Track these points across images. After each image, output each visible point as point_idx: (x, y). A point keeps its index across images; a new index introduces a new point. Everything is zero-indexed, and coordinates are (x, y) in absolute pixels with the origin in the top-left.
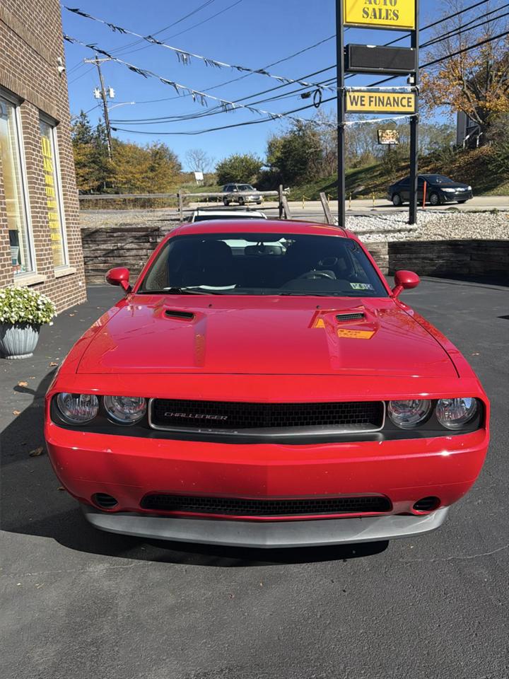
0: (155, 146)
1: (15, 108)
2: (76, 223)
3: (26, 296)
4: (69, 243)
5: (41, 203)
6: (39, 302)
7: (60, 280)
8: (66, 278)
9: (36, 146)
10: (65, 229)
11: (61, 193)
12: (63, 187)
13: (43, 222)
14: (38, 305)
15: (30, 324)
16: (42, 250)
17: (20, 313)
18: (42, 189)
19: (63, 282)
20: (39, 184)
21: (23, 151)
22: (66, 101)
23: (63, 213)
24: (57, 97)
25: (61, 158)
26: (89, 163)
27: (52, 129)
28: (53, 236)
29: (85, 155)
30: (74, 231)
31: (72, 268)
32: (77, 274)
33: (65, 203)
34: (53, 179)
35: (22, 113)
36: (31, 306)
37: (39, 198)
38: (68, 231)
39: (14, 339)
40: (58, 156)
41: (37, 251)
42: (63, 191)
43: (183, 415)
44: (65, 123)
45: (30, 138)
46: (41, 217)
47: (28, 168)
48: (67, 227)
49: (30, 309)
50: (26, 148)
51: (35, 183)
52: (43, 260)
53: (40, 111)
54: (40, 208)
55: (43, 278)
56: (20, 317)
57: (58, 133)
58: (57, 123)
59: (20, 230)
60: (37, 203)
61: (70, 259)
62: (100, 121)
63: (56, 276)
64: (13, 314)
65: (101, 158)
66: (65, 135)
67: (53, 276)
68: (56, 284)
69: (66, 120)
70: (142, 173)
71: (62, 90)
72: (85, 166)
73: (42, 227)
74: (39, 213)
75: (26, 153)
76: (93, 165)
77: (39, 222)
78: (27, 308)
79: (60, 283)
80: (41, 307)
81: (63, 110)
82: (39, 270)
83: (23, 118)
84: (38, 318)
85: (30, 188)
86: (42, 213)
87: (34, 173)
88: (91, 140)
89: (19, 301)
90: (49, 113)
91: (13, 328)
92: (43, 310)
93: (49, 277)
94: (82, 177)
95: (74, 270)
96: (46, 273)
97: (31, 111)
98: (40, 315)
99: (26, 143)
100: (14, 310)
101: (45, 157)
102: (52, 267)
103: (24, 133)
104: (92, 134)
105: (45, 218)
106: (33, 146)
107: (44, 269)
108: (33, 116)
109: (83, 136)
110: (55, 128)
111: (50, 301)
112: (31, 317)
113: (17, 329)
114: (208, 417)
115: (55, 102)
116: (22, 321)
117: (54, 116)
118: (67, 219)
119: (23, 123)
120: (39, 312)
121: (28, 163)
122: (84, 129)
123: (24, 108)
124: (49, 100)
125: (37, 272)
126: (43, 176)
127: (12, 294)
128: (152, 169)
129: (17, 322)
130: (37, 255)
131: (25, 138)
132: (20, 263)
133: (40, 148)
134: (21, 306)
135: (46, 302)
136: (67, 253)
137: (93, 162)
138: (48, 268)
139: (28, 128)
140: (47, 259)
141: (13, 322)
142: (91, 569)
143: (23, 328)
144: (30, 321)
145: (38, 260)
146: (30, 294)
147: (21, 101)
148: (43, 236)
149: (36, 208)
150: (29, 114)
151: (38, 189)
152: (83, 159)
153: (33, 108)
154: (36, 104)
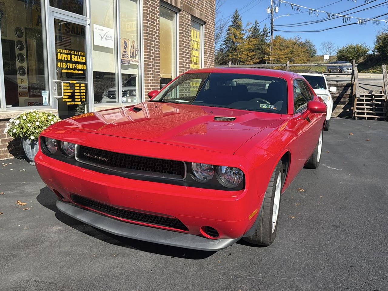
0: (295, 39)
1: (176, 14)
5: (186, 65)
9: (186, 34)
11: (203, 61)
12: (205, 57)
18: (187, 58)
20: (186, 55)
21: (178, 37)
22: (213, 11)
24: (206, 9)
25: (205, 42)
26: (256, 49)
27: (202, 26)
29: (253, 45)
33: (205, 66)
34: (199, 53)
35: (180, 17)
37: (185, 62)
42: (204, 60)
43: (90, 156)
44: (210, 23)
45: (182, 30)
47: (180, 46)
50: (180, 35)
51: (183, 54)
53: (192, 16)
54: (184, 67)
57: (205, 28)
58: (205, 23)
60: (183, 65)
62: (265, 26)
65: (262, 46)
66: (209, 29)
70: (284, 55)
71: (211, 5)
72: (253, 51)
74: (183, 70)
75: (180, 38)
76: (257, 51)
81: (210, 16)
83: (180, 19)
85: (180, 56)
87: (183, 49)
88: (259, 36)
90: (199, 17)
94: (251, 57)
97: (185, 16)
99: (180, 33)
103: (180, 27)
104: (260, 33)
106: (184, 34)
108: (186, 19)
109: (255, 34)
110: (204, 26)
114: (100, 158)
115: (204, 11)
117: (202, 18)
119: (180, 22)
121: (180, 44)
122: (255, 30)
123: (181, 14)
124: (200, 10)
126: (189, 51)
128: (292, 52)
131: (180, 30)
133: (189, 36)
137: (259, 49)
139: (182, 25)
147: (180, 10)
149: (182, 67)
150: (184, 18)
151: (184, 57)
152: (252, 47)
153: (187, 14)
154: (190, 12)
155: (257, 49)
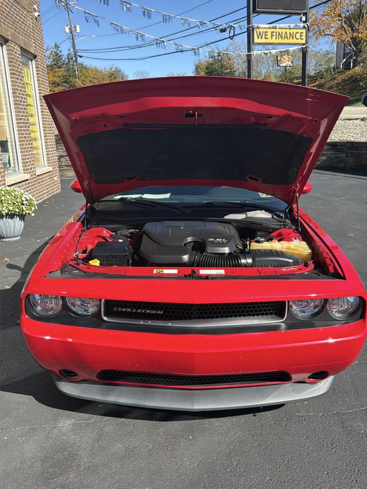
0: (110, 69)
1: (2, 47)
2: (51, 133)
3: (13, 194)
4: (46, 148)
5: (25, 120)
6: (23, 199)
7: (40, 177)
8: (45, 175)
9: (19, 76)
10: (43, 138)
11: (40, 111)
12: (41, 106)
13: (26, 134)
14: (23, 201)
15: (17, 215)
16: (26, 155)
17: (9, 207)
18: (25, 109)
19: (43, 178)
20: (23, 105)
21: (9, 80)
22: (42, 39)
23: (41, 126)
24: (34, 37)
25: (38, 84)
26: (62, 82)
27: (32, 61)
28: (35, 144)
29: (59, 77)
30: (50, 139)
31: (50, 167)
32: (53, 171)
33: (42, 118)
34: (34, 100)
35: (8, 50)
36: (17, 202)
37: (22, 116)
38: (45, 139)
39: (6, 226)
40: (36, 82)
41: (22, 156)
42: (41, 109)
43: (129, 310)
44: (41, 57)
45: (14, 70)
46: (24, 130)
47: (13, 93)
48: (45, 136)
49: (17, 204)
50: (11, 78)
51: (20, 105)
52: (27, 162)
53: (21, 48)
54: (24, 123)
55: (27, 176)
56: (9, 210)
57: (36, 64)
58: (35, 57)
59: (9, 140)
60: (21, 119)
61: (48, 160)
62: (69, 51)
63: (37, 174)
64: (4, 209)
65: (71, 79)
66: (41, 66)
67: (35, 174)
68: (38, 180)
69: (42, 54)
71: (38, 31)
72: (59, 85)
73: (25, 137)
74: (23, 127)
75: (12, 82)
76: (65, 84)
77: (23, 134)
78: (14, 204)
79: (40, 179)
80: (25, 202)
81: (39, 46)
82: (24, 170)
83: (8, 54)
84: (23, 211)
85: (15, 108)
86: (26, 127)
87: (18, 97)
88: (63, 65)
89: (8, 199)
90: (29, 50)
91: (5, 218)
92: (26, 205)
93: (32, 175)
95: (51, 169)
96: (30, 172)
97: (14, 49)
98: (24, 209)
99: (11, 74)
100: (4, 205)
101: (27, 83)
102: (34, 168)
103: (10, 66)
104: (64, 61)
105: (28, 130)
106: (17, 76)
107: (28, 169)
108: (16, 52)
109: (57, 62)
110: (34, 61)
111: (31, 198)
112: (17, 210)
113: (7, 219)
114: (148, 311)
115: (33, 41)
116: (11, 214)
117: (32, 51)
118: (44, 130)
119: (9, 58)
120: (24, 206)
121: (13, 89)
122: (57, 57)
123: (9, 46)
124: (28, 39)
125: (23, 172)
126: (26, 99)
127: (3, 193)
129: (7, 214)
130: (22, 159)
131: (10, 70)
132: (10, 165)
133: (23, 77)
134: (10, 202)
135: (28, 199)
136: (45, 156)
137: (66, 82)
138: (31, 169)
139: (12, 62)
140: (30, 162)
141: (4, 214)
142: (61, 424)
143: (12, 218)
144: (17, 213)
145: (23, 163)
146: (16, 192)
147: (6, 41)
148: (26, 144)
149: (21, 123)
150: (13, 51)
151: (21, 109)
152: (57, 80)
153: (15, 46)
154: (18, 43)
155: (64, 82)
